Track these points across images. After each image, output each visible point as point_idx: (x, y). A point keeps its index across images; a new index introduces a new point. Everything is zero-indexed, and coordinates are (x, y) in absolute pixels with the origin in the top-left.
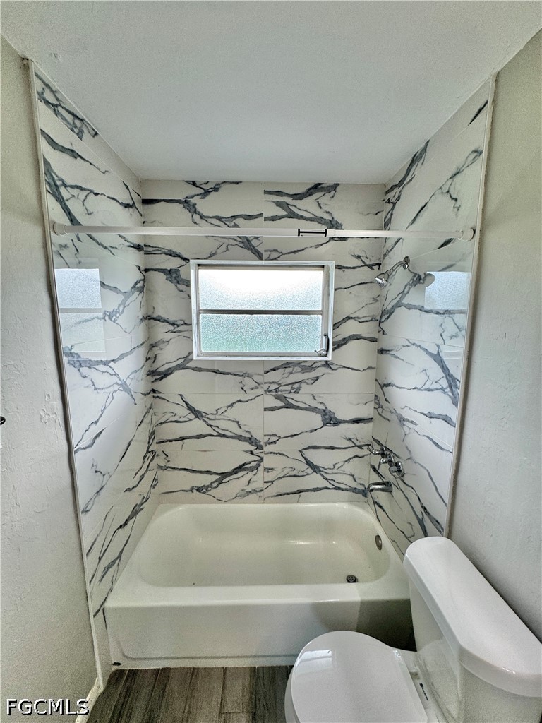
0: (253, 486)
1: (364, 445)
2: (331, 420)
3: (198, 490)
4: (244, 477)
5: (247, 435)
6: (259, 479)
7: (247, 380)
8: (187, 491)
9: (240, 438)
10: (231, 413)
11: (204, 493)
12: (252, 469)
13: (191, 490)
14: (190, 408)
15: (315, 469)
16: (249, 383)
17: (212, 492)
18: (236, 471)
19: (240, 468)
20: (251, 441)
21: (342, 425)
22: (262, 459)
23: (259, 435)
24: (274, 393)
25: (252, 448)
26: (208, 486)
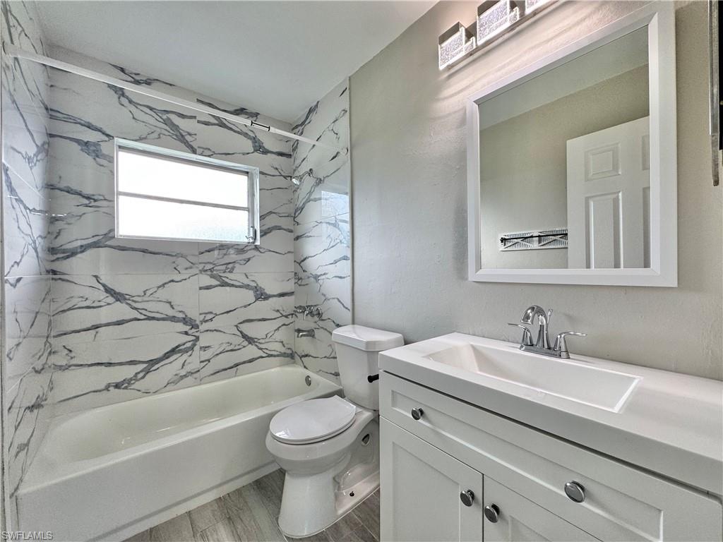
1: (289, 315)
2: (261, 295)
3: (117, 386)
4: (177, 360)
5: (181, 315)
7: (180, 260)
8: (100, 391)
10: (162, 294)
11: (126, 388)
12: (186, 351)
13: (107, 388)
14: (108, 290)
15: (250, 340)
16: (182, 263)
17: (137, 385)
18: (167, 355)
19: (173, 351)
20: (185, 321)
21: (271, 299)
22: (197, 338)
23: (194, 314)
24: (209, 273)
25: (187, 328)
26: (131, 379)
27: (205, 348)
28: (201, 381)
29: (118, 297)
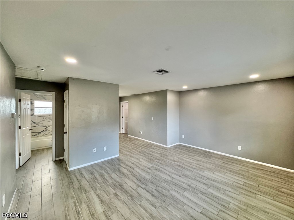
0: (46, 134)
3: (34, 135)
4: (44, 132)
6: (47, 133)
7: (44, 117)
9: (43, 126)
10: (41, 122)
12: (45, 131)
13: (33, 136)
14: (33, 122)
16: (45, 118)
17: (37, 136)
18: (42, 132)
19: (43, 131)
20: (45, 126)
22: (47, 129)
23: (47, 126)
25: (45, 128)
27: (48, 131)
28: (48, 136)
29: (34, 123)
